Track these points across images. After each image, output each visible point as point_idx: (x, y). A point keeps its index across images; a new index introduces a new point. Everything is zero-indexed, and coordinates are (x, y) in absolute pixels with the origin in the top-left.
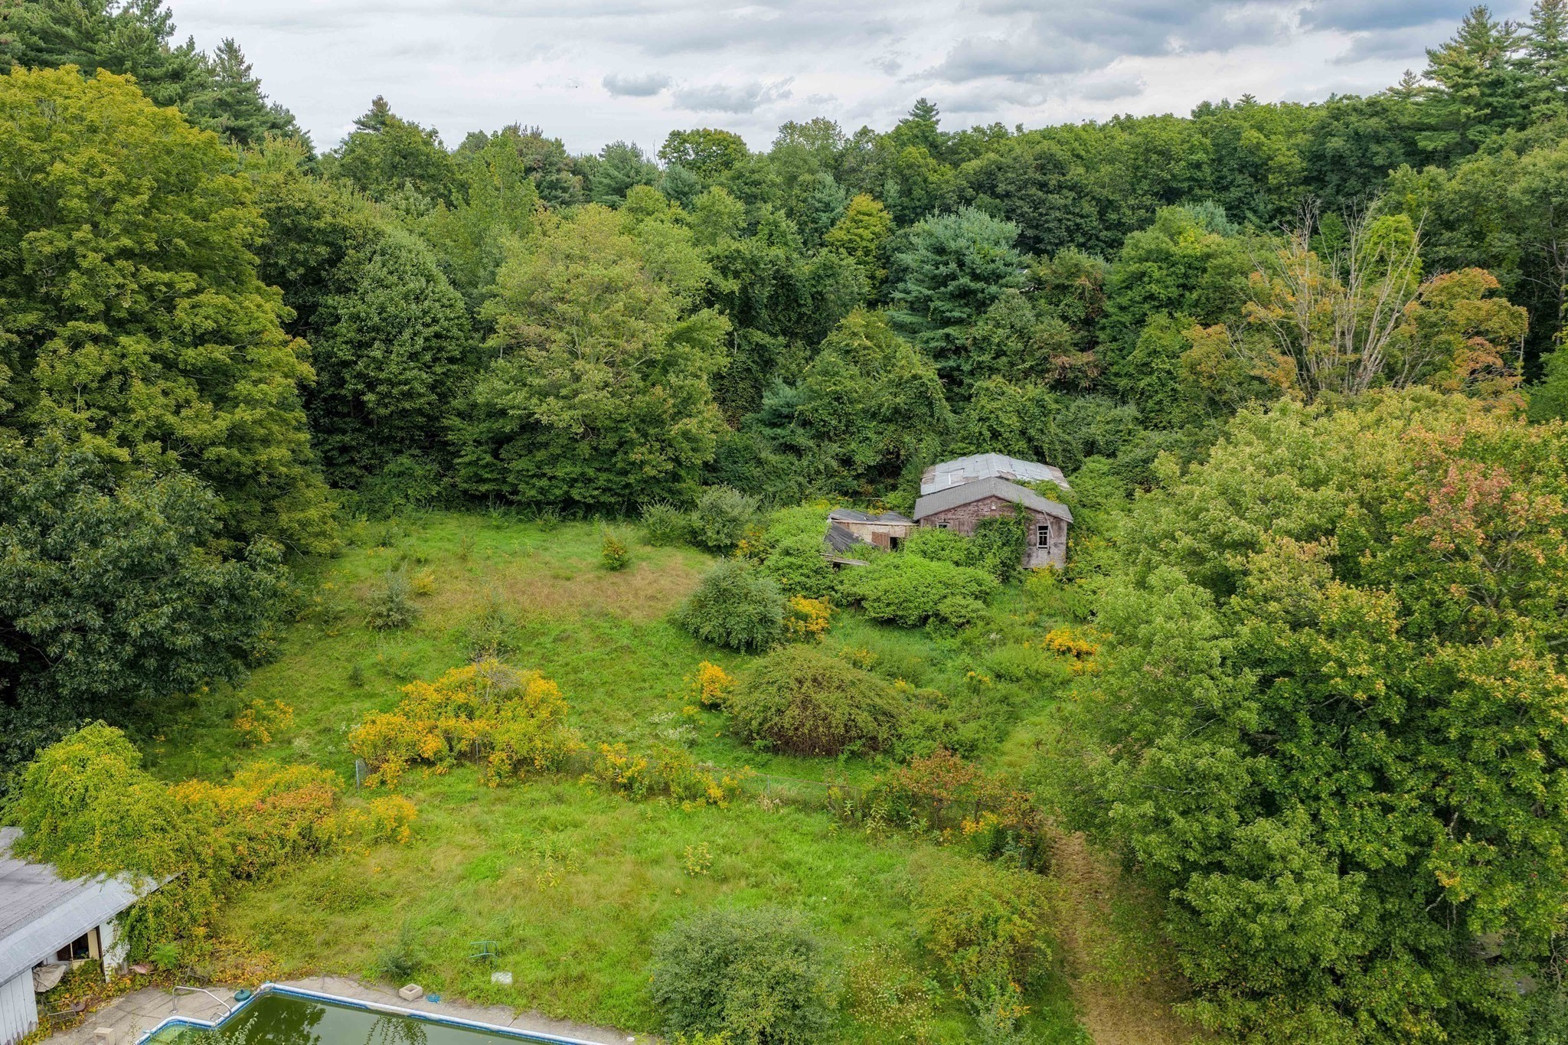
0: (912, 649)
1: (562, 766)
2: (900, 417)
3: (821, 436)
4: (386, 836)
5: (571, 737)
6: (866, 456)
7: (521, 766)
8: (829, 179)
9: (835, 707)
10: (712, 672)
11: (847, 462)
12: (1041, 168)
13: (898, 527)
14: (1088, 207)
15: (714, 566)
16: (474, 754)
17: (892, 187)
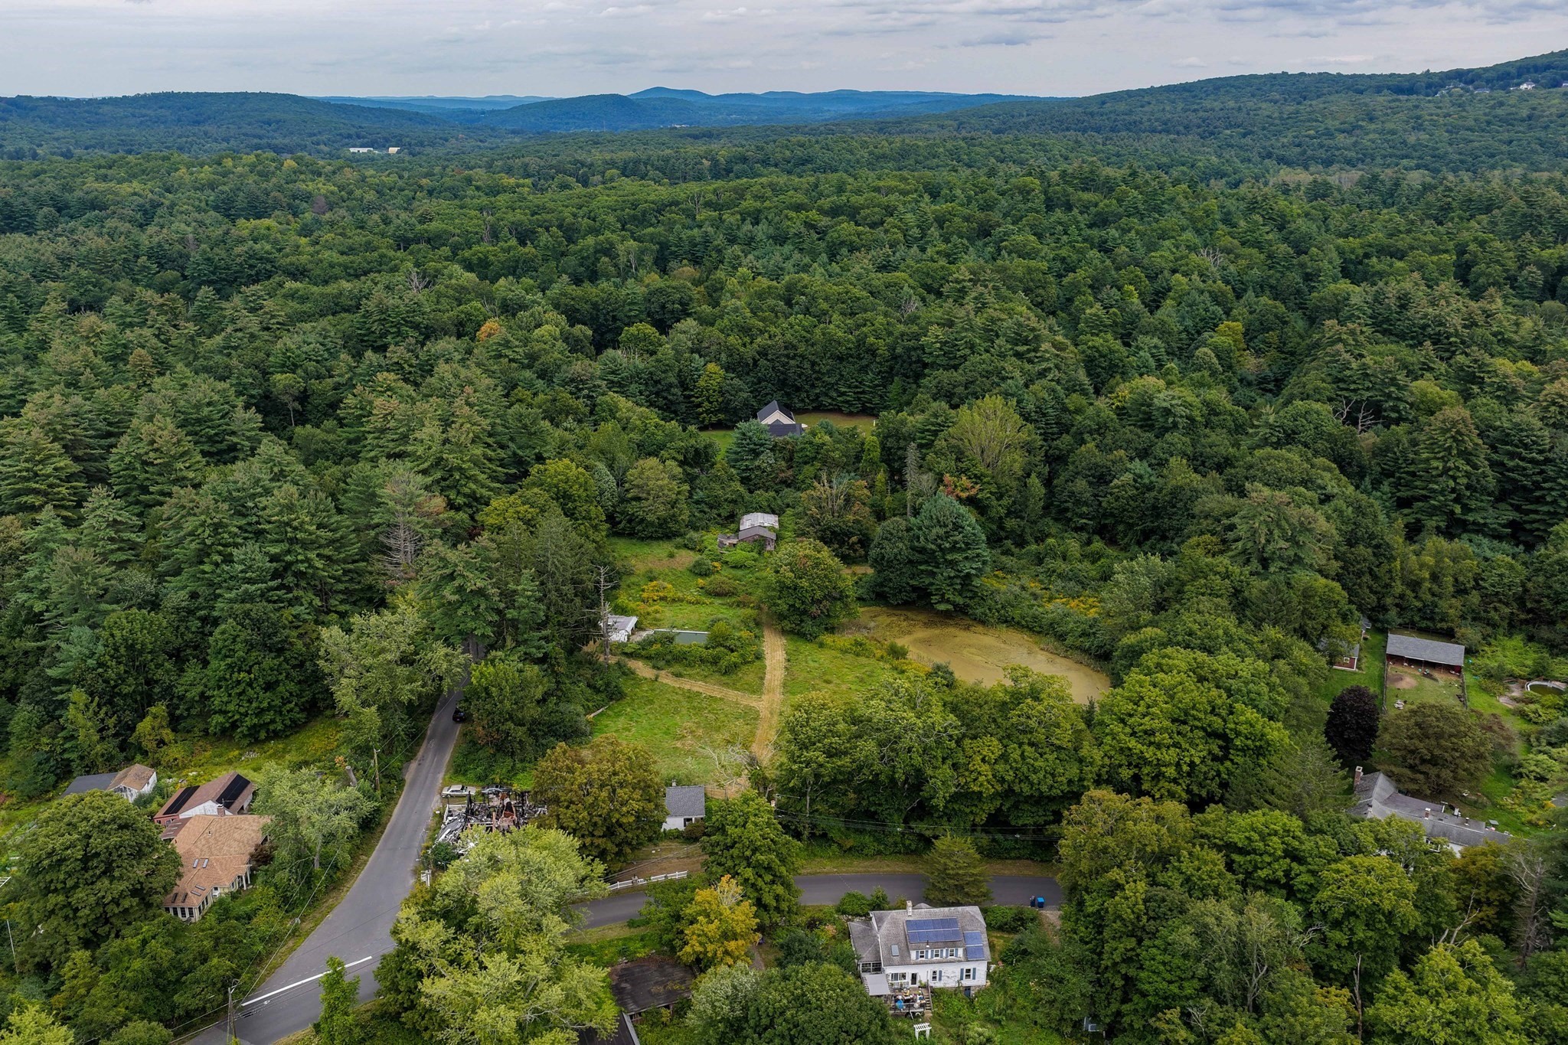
0: (739, 573)
1: (681, 600)
2: (734, 502)
3: (711, 508)
4: (657, 612)
5: (680, 595)
6: (724, 513)
7: (674, 600)
8: (696, 356)
9: (726, 588)
10: (701, 581)
11: (719, 515)
12: (786, 348)
13: (735, 541)
14: (807, 365)
15: (697, 557)
16: (662, 599)
17: (723, 356)
